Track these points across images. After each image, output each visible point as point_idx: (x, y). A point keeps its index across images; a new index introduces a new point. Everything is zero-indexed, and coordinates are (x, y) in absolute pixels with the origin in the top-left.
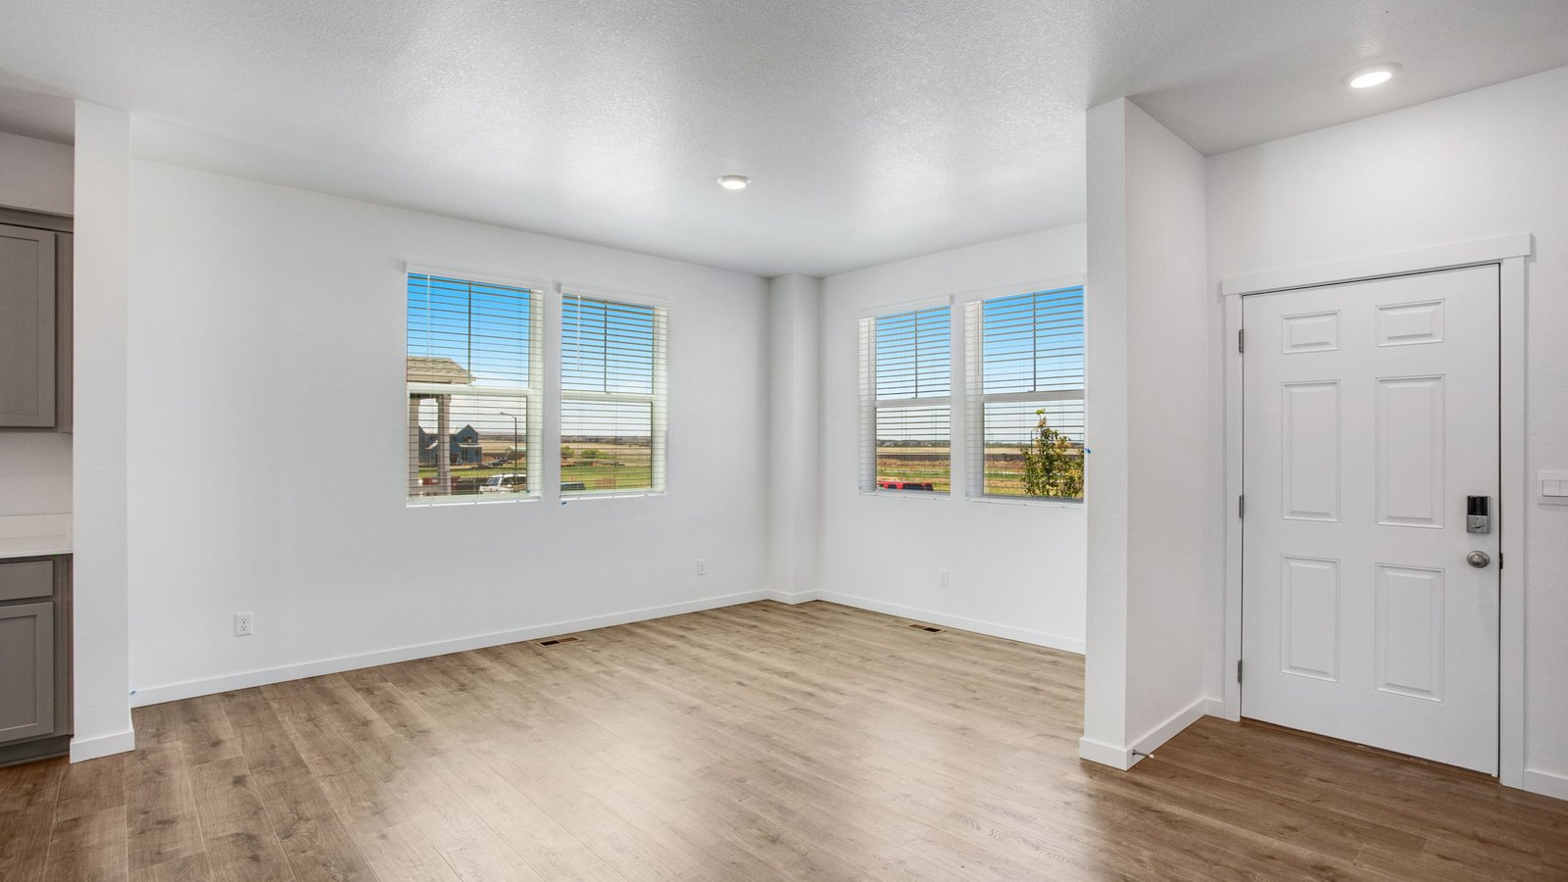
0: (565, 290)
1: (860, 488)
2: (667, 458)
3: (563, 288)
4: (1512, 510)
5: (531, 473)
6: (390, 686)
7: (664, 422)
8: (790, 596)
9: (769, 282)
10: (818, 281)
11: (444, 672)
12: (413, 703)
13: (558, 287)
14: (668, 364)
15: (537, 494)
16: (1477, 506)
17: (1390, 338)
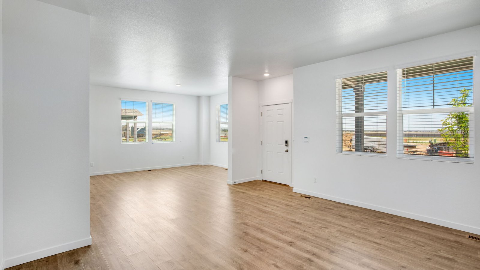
0: (153, 102)
1: (216, 141)
2: (175, 135)
3: (152, 102)
4: (290, 143)
5: (146, 138)
6: (118, 176)
7: (175, 127)
8: (202, 163)
9: (199, 97)
10: (209, 97)
11: (128, 174)
12: (121, 177)
13: (151, 101)
14: (175, 116)
15: (148, 142)
16: (287, 142)
17: (279, 115)
